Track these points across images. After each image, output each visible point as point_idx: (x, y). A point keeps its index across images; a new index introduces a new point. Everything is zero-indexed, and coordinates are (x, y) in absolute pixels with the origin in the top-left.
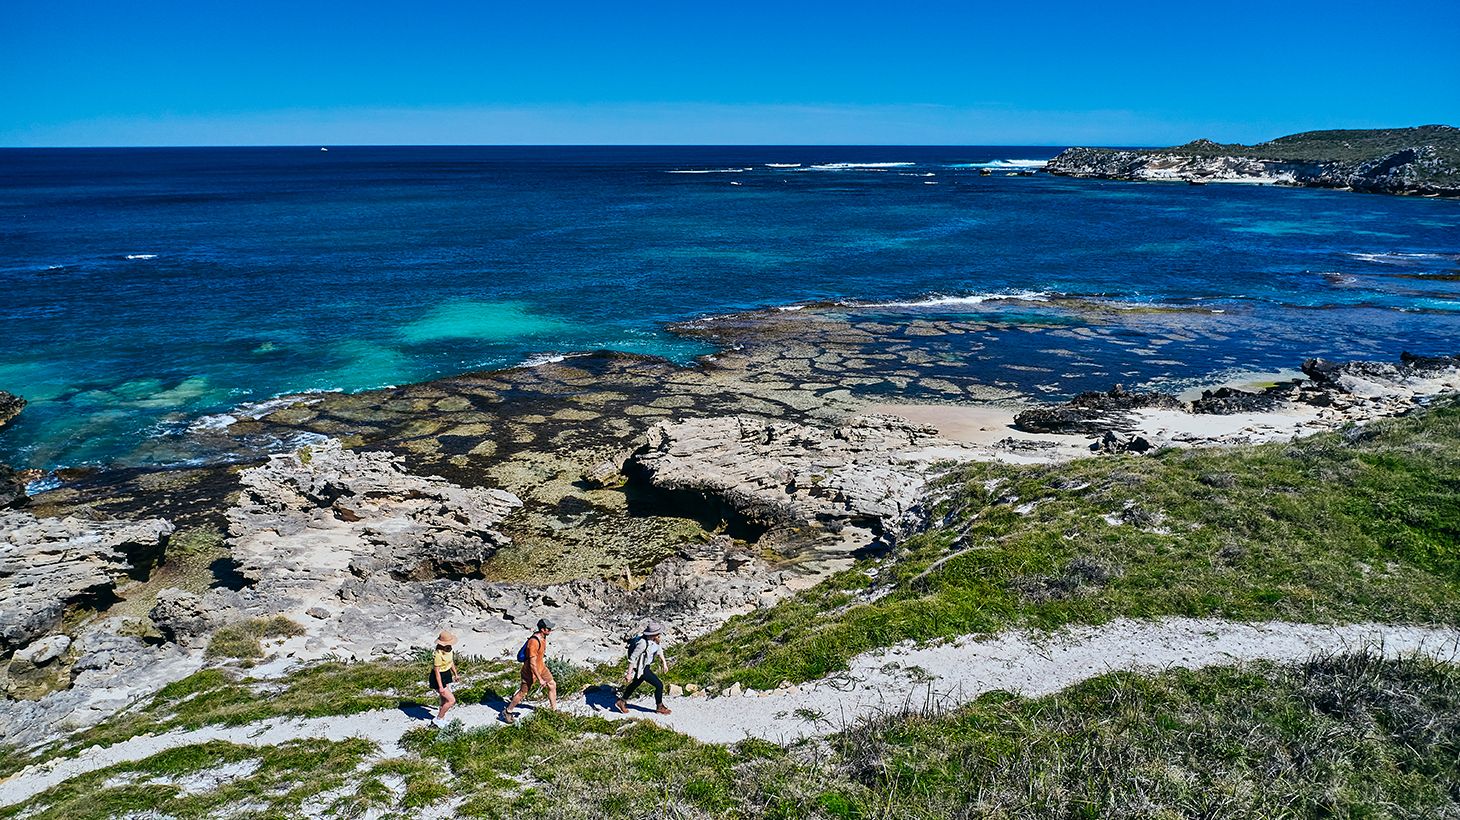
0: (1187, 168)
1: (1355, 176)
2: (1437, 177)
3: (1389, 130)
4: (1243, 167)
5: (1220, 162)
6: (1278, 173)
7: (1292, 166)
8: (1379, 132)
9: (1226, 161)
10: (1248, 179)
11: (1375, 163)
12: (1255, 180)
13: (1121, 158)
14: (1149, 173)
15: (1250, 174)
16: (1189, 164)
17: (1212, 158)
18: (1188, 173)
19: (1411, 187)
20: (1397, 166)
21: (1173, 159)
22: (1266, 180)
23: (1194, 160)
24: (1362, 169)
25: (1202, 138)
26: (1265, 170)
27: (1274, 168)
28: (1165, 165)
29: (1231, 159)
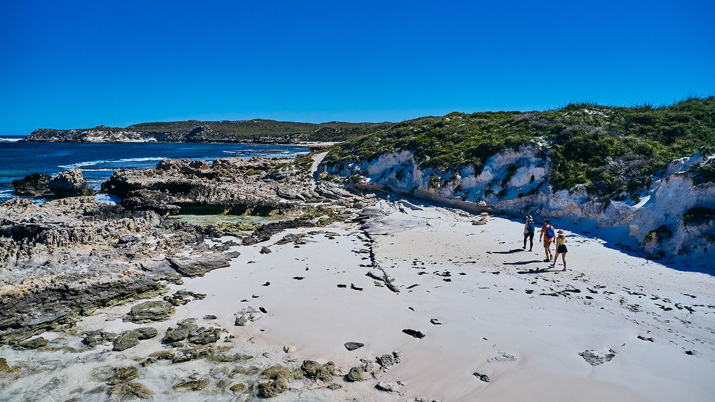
0: (107, 136)
1: (181, 137)
2: (213, 136)
3: (177, 122)
4: (132, 136)
5: (121, 134)
6: (147, 138)
7: (152, 135)
8: (173, 123)
9: (123, 133)
10: (135, 141)
11: (188, 132)
12: (137, 141)
13: (73, 133)
14: (90, 139)
15: (135, 139)
16: (107, 135)
17: (117, 132)
18: (108, 139)
19: (206, 140)
20: (198, 132)
21: (100, 133)
22: (142, 140)
23: (109, 133)
24: (183, 135)
25: (102, 125)
26: (141, 137)
27: (145, 136)
28: (97, 135)
29: (126, 132)
